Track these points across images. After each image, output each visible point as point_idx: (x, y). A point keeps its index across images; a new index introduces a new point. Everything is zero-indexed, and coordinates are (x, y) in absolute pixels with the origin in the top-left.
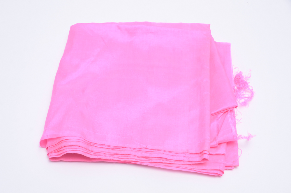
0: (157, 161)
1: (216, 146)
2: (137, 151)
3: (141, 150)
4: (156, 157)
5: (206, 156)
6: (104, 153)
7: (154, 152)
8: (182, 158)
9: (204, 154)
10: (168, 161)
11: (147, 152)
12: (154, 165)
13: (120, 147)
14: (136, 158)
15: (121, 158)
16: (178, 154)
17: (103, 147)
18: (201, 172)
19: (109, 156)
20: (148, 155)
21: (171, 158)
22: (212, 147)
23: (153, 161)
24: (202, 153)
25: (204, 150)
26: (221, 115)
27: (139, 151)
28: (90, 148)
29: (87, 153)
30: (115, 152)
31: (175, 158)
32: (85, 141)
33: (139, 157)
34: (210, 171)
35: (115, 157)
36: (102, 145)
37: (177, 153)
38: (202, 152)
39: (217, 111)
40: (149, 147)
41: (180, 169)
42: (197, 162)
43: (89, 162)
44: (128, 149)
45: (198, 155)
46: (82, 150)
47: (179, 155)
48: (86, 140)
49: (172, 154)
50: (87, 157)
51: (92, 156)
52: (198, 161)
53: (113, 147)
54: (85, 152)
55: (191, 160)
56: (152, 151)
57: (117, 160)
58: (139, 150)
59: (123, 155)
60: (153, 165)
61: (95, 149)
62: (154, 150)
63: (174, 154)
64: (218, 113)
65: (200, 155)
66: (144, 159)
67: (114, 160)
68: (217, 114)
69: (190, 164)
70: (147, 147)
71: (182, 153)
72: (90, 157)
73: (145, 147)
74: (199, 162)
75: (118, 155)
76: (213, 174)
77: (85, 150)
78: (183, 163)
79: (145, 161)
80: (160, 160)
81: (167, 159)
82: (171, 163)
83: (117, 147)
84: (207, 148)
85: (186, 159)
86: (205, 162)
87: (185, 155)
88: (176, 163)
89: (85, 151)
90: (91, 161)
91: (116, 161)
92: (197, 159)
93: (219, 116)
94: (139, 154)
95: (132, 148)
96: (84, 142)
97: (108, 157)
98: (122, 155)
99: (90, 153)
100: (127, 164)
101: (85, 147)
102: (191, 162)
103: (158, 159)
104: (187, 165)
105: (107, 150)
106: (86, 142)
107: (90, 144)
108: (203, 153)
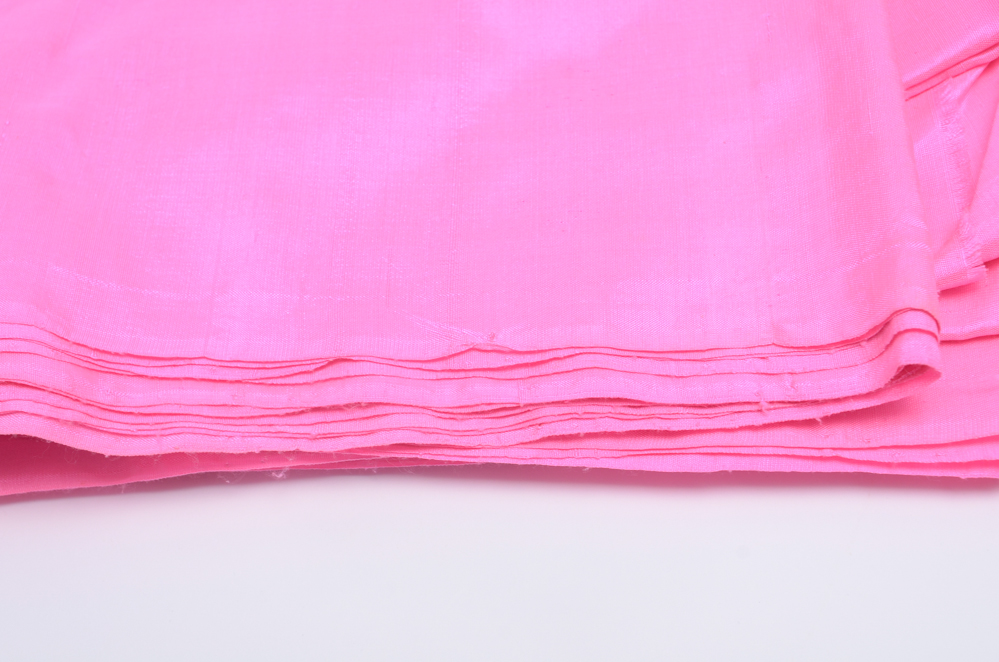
0: (575, 423)
1: (970, 276)
2: (433, 376)
3: (454, 364)
4: (562, 403)
5: (915, 351)
6: (206, 411)
7: (543, 369)
8: (745, 388)
9: (900, 333)
10: (650, 417)
11: (496, 375)
12: (560, 454)
13: (312, 361)
14: (427, 421)
15: (325, 437)
16: (713, 365)
17: (195, 372)
18: (888, 465)
19: (241, 429)
20: (508, 392)
21: (672, 393)
22: (947, 293)
23: (546, 431)
24: (882, 332)
25: (900, 306)
26: (966, 83)
27: (441, 375)
28: (105, 390)
29: (83, 426)
30: (282, 398)
31: (699, 392)
32: (64, 346)
33: (449, 414)
34: (952, 450)
35: (279, 435)
36: (189, 360)
37: (707, 355)
38: (887, 324)
39: (938, 60)
40: (505, 339)
41: (744, 465)
42: (855, 397)
43: (115, 491)
44: (365, 368)
45: (853, 354)
46: (46, 411)
47: (724, 366)
48: (72, 338)
49: (672, 368)
50: (84, 455)
51: (123, 440)
52: (865, 391)
53: (263, 365)
54: (66, 422)
55: (808, 389)
56: (535, 362)
57: (298, 454)
58: (445, 366)
59: (338, 416)
60: (551, 457)
61: (138, 395)
62: (547, 356)
63: (686, 368)
64: (945, 73)
65: (869, 349)
66: (487, 423)
67: (273, 455)
68: (935, 81)
69: (810, 423)
70: (496, 341)
71: (741, 352)
72: (108, 453)
73: (480, 340)
74: (868, 395)
75: (304, 419)
76: (976, 474)
77: (65, 403)
78: (759, 420)
79: (490, 440)
80: (590, 417)
81: (641, 404)
82: (675, 426)
83: (290, 364)
84: (916, 291)
85: (774, 390)
86: (912, 390)
87: (761, 366)
88: (705, 424)
89: (68, 415)
90: (123, 482)
91: (292, 463)
92: (856, 377)
93: (957, 92)
94: (448, 394)
95: (390, 362)
96: (52, 353)
97: (237, 439)
98: (330, 416)
99: (108, 425)
100: (368, 473)
101: (65, 387)
102: (815, 403)
103: (579, 409)
104: (789, 432)
105: (223, 394)
106: (74, 349)
107: (100, 362)
108: (895, 328)
